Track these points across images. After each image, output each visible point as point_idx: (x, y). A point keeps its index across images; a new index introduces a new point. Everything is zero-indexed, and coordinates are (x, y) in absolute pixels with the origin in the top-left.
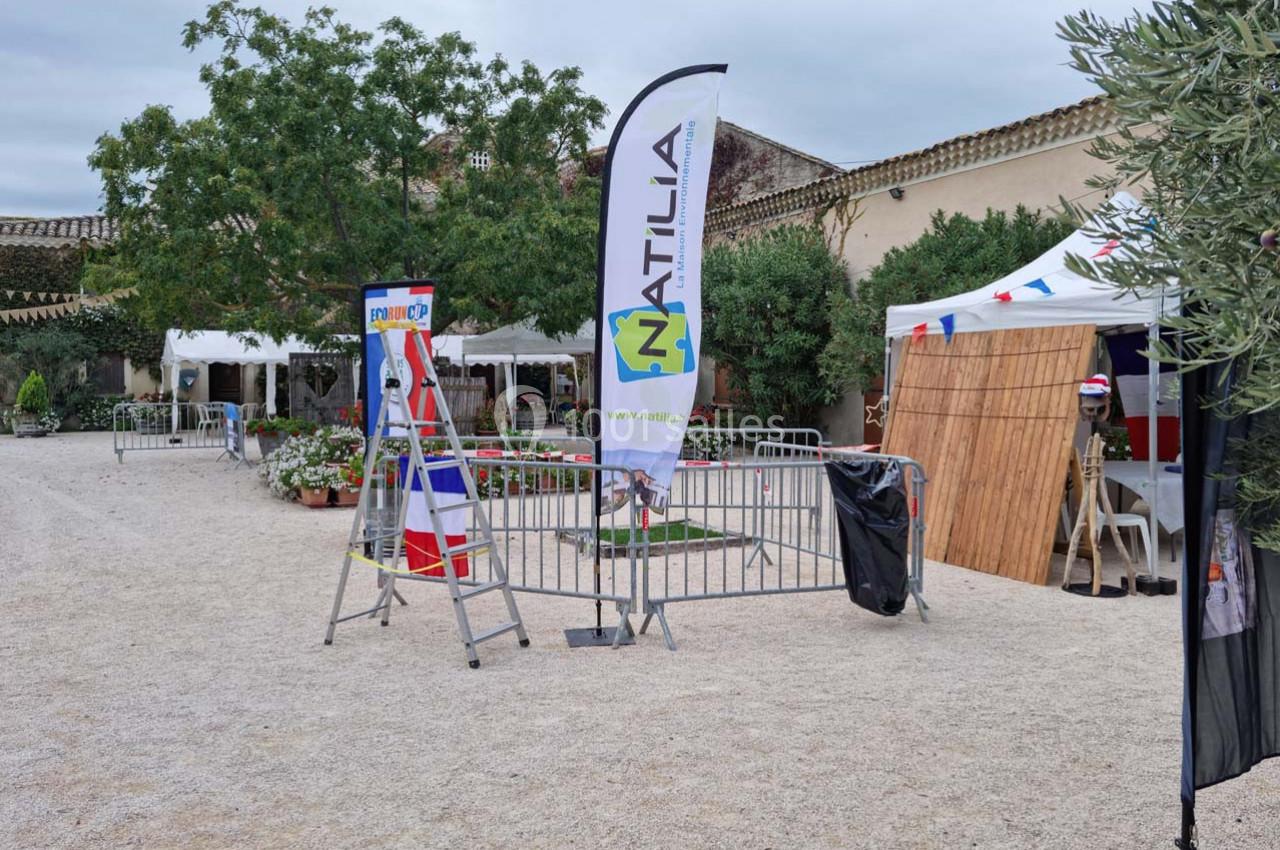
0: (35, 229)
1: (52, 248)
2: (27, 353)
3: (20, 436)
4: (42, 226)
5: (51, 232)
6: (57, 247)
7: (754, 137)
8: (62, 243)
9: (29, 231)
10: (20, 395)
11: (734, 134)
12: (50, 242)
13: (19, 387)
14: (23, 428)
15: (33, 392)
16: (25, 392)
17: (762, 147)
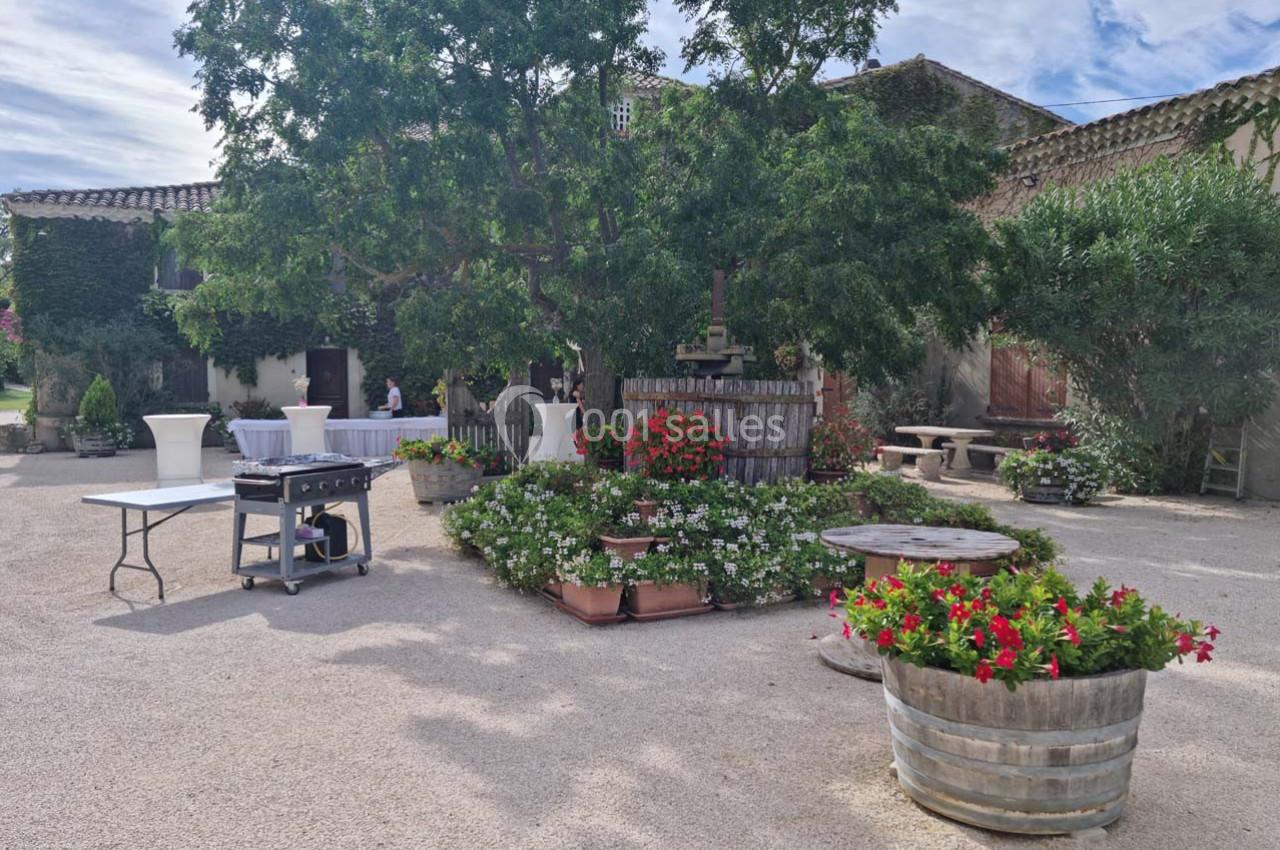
0: (99, 199)
1: (119, 223)
2: (90, 353)
3: (84, 455)
4: (108, 195)
5: (118, 202)
6: (126, 221)
7: (965, 79)
8: (132, 217)
9: (91, 201)
10: (83, 404)
11: (940, 75)
12: (117, 215)
13: (81, 396)
14: (88, 446)
15: (99, 401)
16: (90, 401)
17: (972, 90)
